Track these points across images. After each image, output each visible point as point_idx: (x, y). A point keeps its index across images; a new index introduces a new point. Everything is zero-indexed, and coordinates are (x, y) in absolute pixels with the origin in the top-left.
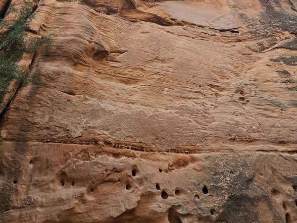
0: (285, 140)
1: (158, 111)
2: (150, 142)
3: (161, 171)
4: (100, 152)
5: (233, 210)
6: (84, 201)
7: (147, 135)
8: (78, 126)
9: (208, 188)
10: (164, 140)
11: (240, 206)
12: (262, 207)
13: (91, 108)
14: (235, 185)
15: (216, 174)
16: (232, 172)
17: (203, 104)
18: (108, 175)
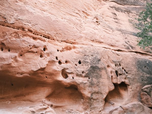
1: (58, 19)
2: (53, 35)
3: (58, 51)
4: (26, 35)
5: (92, 72)
6: (17, 61)
7: (52, 30)
8: (12, 17)
9: (81, 61)
10: (60, 35)
11: (95, 71)
12: (104, 72)
13: (20, 8)
14: (94, 61)
15: (85, 55)
16: (92, 56)
17: (80, 20)
18: (31, 48)
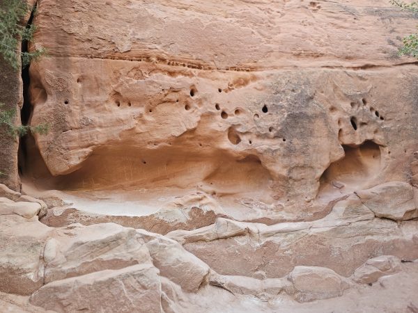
0: (352, 55)
1: (216, 20)
2: (207, 59)
3: (220, 91)
4: (154, 70)
5: (291, 127)
6: (144, 122)
7: (204, 50)
8: (125, 38)
9: (268, 107)
10: (223, 56)
11: (298, 123)
12: (319, 123)
13: (136, 15)
14: (296, 103)
15: (277, 92)
16: (293, 91)
17: (268, 11)
18: (166, 95)
